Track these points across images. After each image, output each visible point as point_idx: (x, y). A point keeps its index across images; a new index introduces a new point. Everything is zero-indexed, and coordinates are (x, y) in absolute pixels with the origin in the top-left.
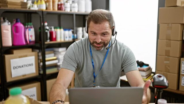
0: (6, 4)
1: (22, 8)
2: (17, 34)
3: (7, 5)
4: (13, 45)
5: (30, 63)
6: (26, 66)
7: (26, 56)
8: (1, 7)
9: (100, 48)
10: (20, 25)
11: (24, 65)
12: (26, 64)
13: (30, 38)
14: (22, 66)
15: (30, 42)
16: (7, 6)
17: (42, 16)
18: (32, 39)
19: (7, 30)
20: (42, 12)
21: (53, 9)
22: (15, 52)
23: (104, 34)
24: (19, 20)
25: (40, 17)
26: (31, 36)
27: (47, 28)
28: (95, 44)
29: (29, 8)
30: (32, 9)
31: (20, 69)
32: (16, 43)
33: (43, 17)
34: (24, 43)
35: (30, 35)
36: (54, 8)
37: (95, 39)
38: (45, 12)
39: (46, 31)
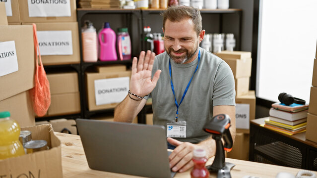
0: (88, 3)
1: (112, 7)
2: (105, 45)
3: (90, 4)
4: (99, 60)
5: (123, 87)
6: (117, 90)
7: (116, 76)
8: (82, 7)
9: (180, 59)
10: (110, 33)
11: (114, 89)
12: (116, 87)
13: (124, 51)
14: (111, 91)
15: (124, 56)
16: (90, 6)
17: (140, 19)
18: (126, 51)
19: (91, 39)
20: (141, 11)
21: (160, 7)
22: (102, 69)
23: (183, 39)
24: (108, 24)
25: (138, 20)
26: (125, 48)
27: (151, 36)
28: (173, 53)
29: (123, 7)
30: (126, 8)
31: (107, 94)
32: (104, 58)
33: (142, 20)
34: (115, 57)
35: (123, 46)
36: (162, 4)
37: (172, 46)
38: (146, 11)
39: (148, 40)
